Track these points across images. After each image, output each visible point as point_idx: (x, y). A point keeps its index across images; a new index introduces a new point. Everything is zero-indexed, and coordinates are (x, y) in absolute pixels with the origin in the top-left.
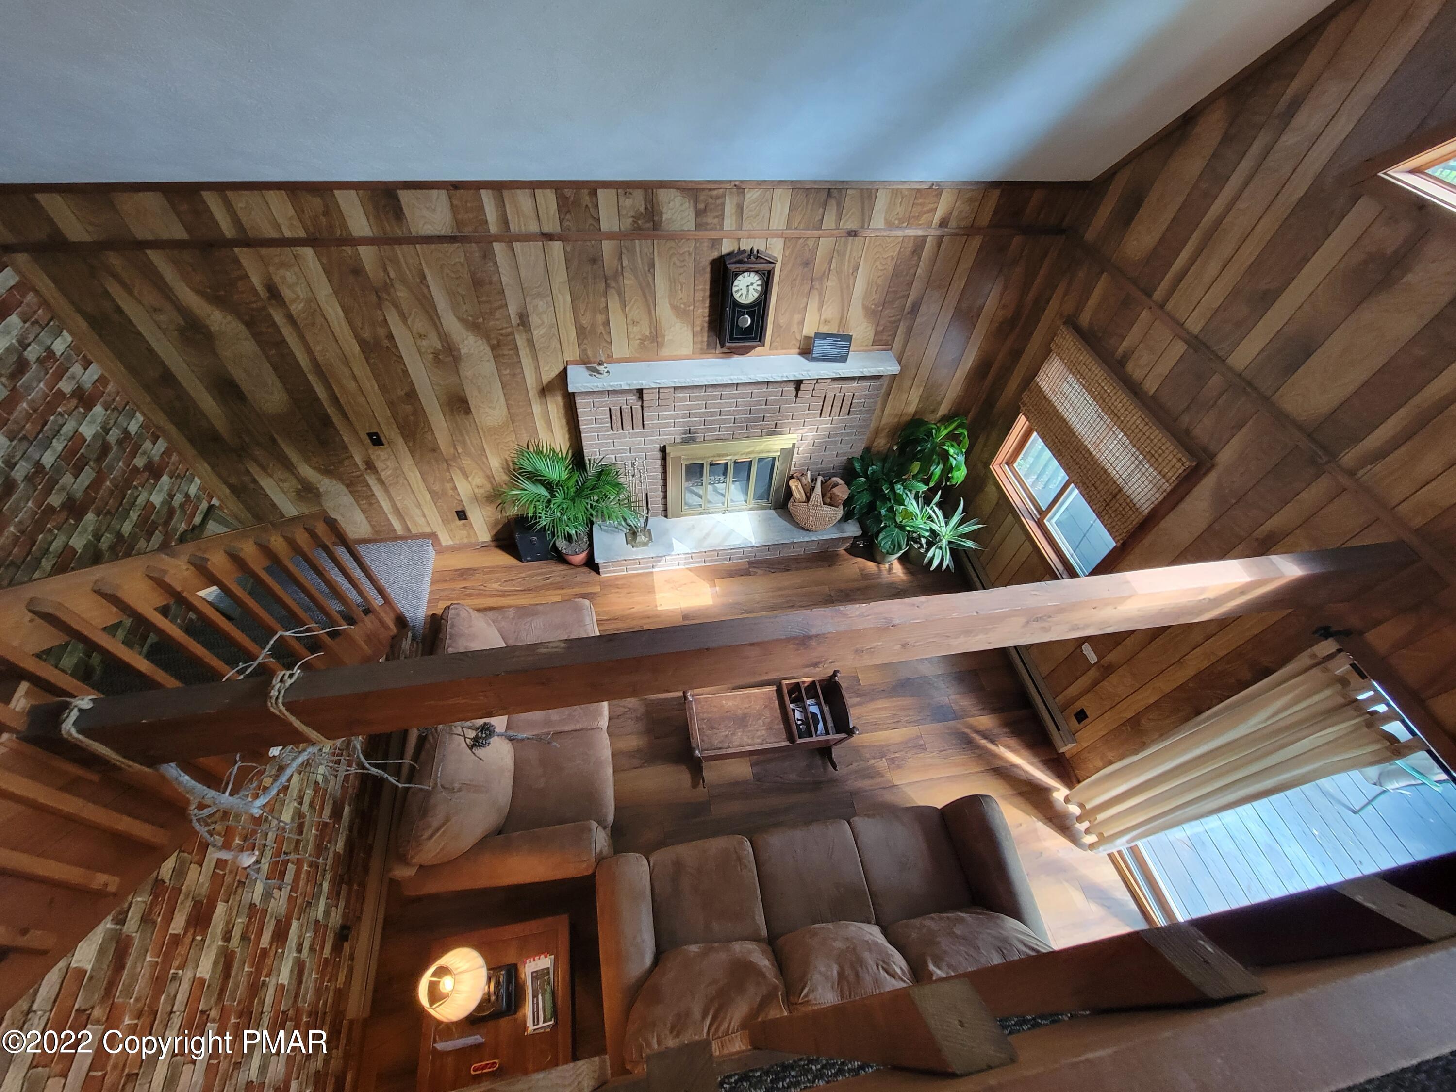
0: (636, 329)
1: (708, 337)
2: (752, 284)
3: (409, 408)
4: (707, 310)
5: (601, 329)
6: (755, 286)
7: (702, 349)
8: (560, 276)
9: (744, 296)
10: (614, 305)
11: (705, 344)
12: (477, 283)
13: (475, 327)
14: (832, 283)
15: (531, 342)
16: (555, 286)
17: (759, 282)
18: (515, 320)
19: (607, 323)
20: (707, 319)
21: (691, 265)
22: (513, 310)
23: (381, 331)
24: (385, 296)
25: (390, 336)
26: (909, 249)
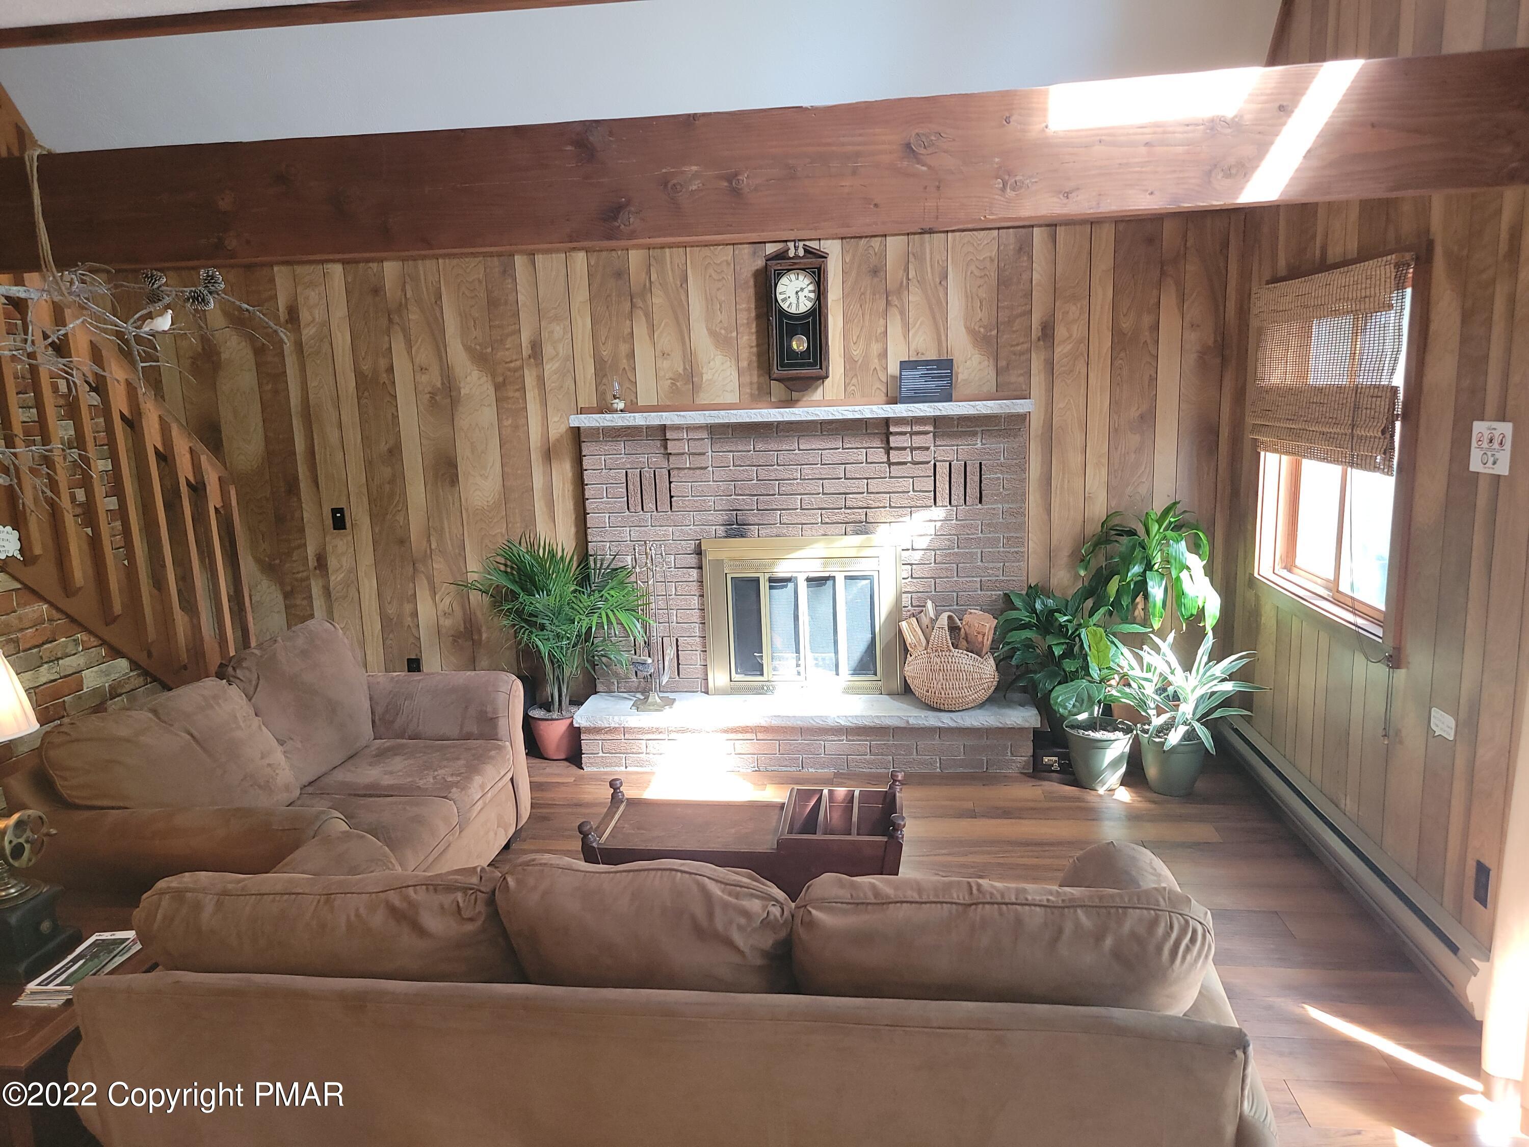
0: (666, 364)
1: (759, 376)
2: (802, 290)
3: (387, 472)
4: (754, 337)
5: (624, 363)
6: (806, 292)
7: (752, 395)
8: (581, 295)
9: (794, 306)
10: (640, 329)
11: (755, 386)
12: (492, 303)
13: (482, 359)
14: (915, 297)
15: (541, 381)
16: (575, 306)
17: (811, 287)
18: (526, 351)
19: (632, 355)
20: (755, 350)
21: (731, 278)
22: (526, 337)
23: (383, 363)
24: (396, 318)
25: (390, 370)
26: (1012, 247)
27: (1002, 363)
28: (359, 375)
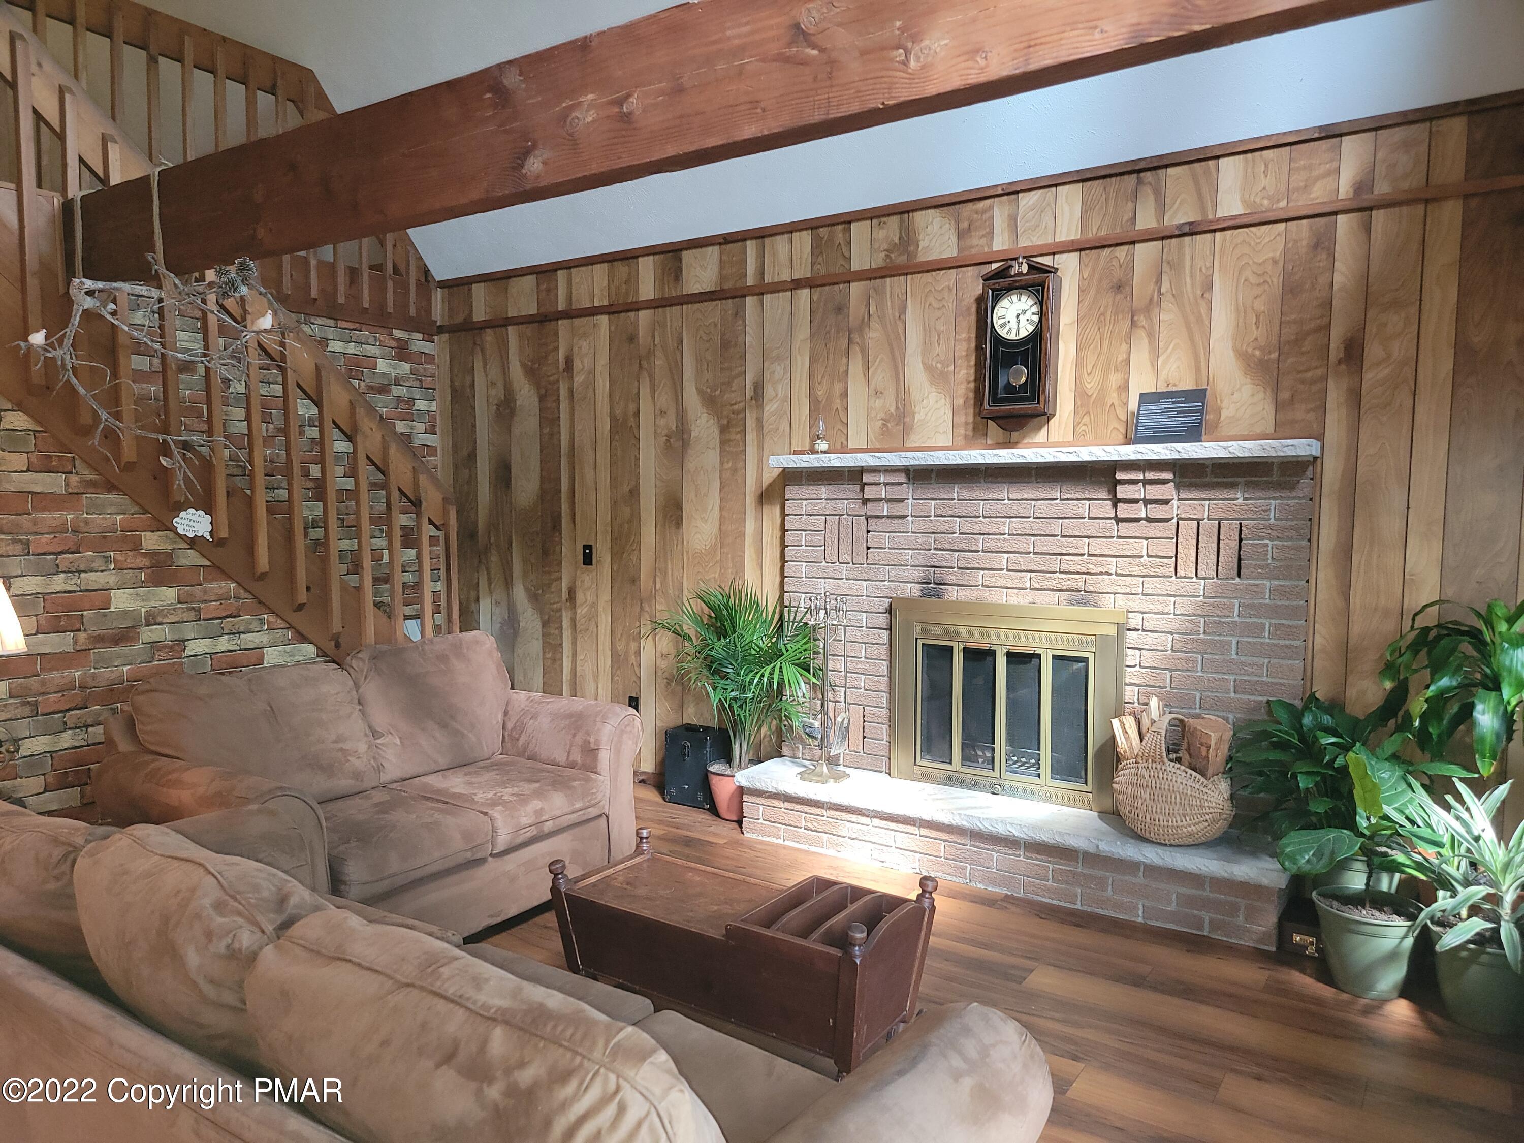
0: (878, 403)
1: (975, 416)
2: (1024, 312)
3: (627, 510)
4: (972, 371)
5: (837, 403)
6: (1028, 315)
7: (966, 437)
8: (803, 332)
9: (1014, 332)
10: (855, 367)
11: (971, 427)
12: (725, 345)
13: (711, 402)
14: (1168, 315)
15: (760, 421)
16: (796, 345)
17: (1035, 309)
18: (749, 393)
19: (845, 395)
20: (972, 385)
21: (951, 306)
23: (632, 407)
24: (644, 363)
25: (637, 414)
26: (1304, 243)
27: (1285, 395)
28: (613, 418)
